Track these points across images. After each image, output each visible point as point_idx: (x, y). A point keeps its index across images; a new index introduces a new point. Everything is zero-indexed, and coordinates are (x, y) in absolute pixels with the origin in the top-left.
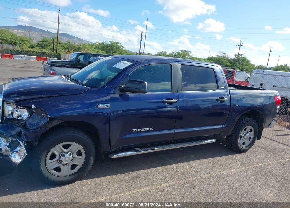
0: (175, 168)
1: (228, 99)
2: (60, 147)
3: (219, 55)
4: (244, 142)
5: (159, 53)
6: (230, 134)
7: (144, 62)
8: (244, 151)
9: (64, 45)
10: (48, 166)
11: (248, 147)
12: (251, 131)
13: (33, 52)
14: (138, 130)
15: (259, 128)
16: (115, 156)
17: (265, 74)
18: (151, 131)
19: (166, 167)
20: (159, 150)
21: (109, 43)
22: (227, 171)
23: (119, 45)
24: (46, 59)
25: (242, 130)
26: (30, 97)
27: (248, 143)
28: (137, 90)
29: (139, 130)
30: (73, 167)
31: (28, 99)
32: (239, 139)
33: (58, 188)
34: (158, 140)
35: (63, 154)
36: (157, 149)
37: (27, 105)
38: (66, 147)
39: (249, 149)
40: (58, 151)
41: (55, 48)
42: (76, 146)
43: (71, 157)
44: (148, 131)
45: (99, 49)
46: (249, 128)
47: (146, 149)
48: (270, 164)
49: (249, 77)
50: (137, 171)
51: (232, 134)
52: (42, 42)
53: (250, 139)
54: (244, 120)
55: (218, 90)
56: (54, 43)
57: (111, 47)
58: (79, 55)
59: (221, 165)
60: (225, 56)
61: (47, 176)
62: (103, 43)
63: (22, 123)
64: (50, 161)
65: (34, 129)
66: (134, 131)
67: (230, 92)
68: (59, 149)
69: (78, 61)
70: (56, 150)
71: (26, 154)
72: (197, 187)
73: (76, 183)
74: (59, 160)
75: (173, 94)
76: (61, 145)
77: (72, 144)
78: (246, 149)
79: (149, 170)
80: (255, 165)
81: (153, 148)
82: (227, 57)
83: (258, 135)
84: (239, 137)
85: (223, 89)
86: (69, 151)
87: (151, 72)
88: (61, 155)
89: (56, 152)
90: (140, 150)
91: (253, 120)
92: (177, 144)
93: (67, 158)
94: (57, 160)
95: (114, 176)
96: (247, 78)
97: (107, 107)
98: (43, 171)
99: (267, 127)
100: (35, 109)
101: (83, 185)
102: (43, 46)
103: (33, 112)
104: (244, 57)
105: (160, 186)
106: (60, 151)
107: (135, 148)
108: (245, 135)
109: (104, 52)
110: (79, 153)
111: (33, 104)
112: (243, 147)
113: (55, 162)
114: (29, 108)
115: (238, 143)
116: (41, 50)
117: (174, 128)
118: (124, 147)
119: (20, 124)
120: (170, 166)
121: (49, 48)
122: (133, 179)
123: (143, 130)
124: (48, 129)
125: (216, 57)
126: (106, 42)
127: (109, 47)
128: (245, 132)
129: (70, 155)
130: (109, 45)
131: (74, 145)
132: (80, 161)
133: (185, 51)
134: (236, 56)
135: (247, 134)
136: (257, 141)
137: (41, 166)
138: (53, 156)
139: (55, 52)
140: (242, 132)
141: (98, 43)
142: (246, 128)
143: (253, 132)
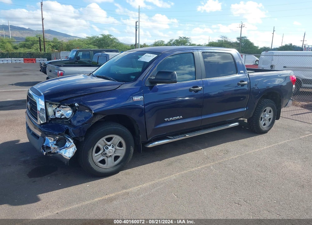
0: (205, 152)
1: (248, 82)
2: (103, 140)
3: (221, 39)
4: (265, 123)
5: (156, 43)
6: (251, 116)
7: (168, 53)
8: (265, 132)
9: (51, 43)
10: (95, 159)
11: (269, 127)
12: (270, 112)
13: (20, 53)
14: (169, 119)
15: (277, 108)
16: (151, 145)
17: (275, 56)
18: (181, 119)
19: (196, 152)
20: (190, 137)
21: (100, 36)
22: (253, 151)
23: (111, 37)
24: (35, 60)
25: (262, 112)
26: (71, 96)
27: (268, 123)
28: (168, 81)
29: (171, 119)
30: (116, 158)
31: (71, 98)
32: (260, 121)
33: (105, 178)
34: (185, 128)
35: (107, 147)
36: (188, 136)
37: (71, 104)
38: (109, 140)
39: (270, 129)
40: (101, 145)
41: (42, 47)
42: (117, 139)
43: (114, 149)
44: (178, 119)
45: (91, 44)
46: (268, 109)
47: (177, 136)
48: (291, 141)
49: (257, 60)
50: (172, 158)
51: (253, 116)
52: (24, 42)
53: (270, 119)
54: (263, 102)
55: (238, 74)
56: (40, 42)
57: (104, 40)
58: (77, 52)
59: (246, 146)
60: (227, 40)
61: (95, 169)
62: (93, 37)
63: (67, 121)
64: (96, 155)
65: (80, 126)
66: (166, 120)
67: (248, 75)
68: (103, 142)
69: (78, 59)
70: (101, 143)
71: (76, 149)
72: (230, 166)
73: (120, 173)
74: (103, 153)
75: (198, 82)
76: (104, 139)
77: (113, 137)
78: (267, 129)
79: (182, 156)
80: (277, 143)
81: (183, 135)
82: (229, 41)
83: (277, 116)
84: (260, 119)
85: (242, 73)
86: (112, 144)
87: (176, 62)
88: (104, 148)
89: (100, 146)
90: (172, 138)
91: (272, 101)
92: (204, 130)
93: (110, 150)
94: (102, 153)
95: (152, 164)
96: (256, 61)
97: (141, 100)
98: (91, 164)
99: (284, 107)
100: (78, 107)
101: (126, 174)
102: (27, 46)
103: (77, 110)
104: (247, 40)
105: (196, 169)
106: (104, 144)
107: (168, 137)
108: (265, 116)
109: (96, 47)
110: (120, 145)
111: (76, 101)
112: (265, 128)
113: (100, 155)
114: (72, 106)
115: (259, 124)
116: (27, 51)
117: (201, 115)
118: (158, 136)
119: (64, 122)
120: (200, 151)
121: (35, 48)
122: (170, 164)
123: (174, 118)
124: (92, 124)
125: (217, 42)
126: (97, 36)
127: (101, 41)
128: (265, 113)
129: (113, 147)
130: (100, 38)
131: (116, 137)
132: (121, 152)
133: (184, 38)
134: (238, 39)
135: (267, 115)
136: (276, 122)
137: (89, 160)
138: (98, 150)
139: (43, 52)
140: (262, 114)
141: (88, 37)
142: (266, 110)
143: (272, 113)
